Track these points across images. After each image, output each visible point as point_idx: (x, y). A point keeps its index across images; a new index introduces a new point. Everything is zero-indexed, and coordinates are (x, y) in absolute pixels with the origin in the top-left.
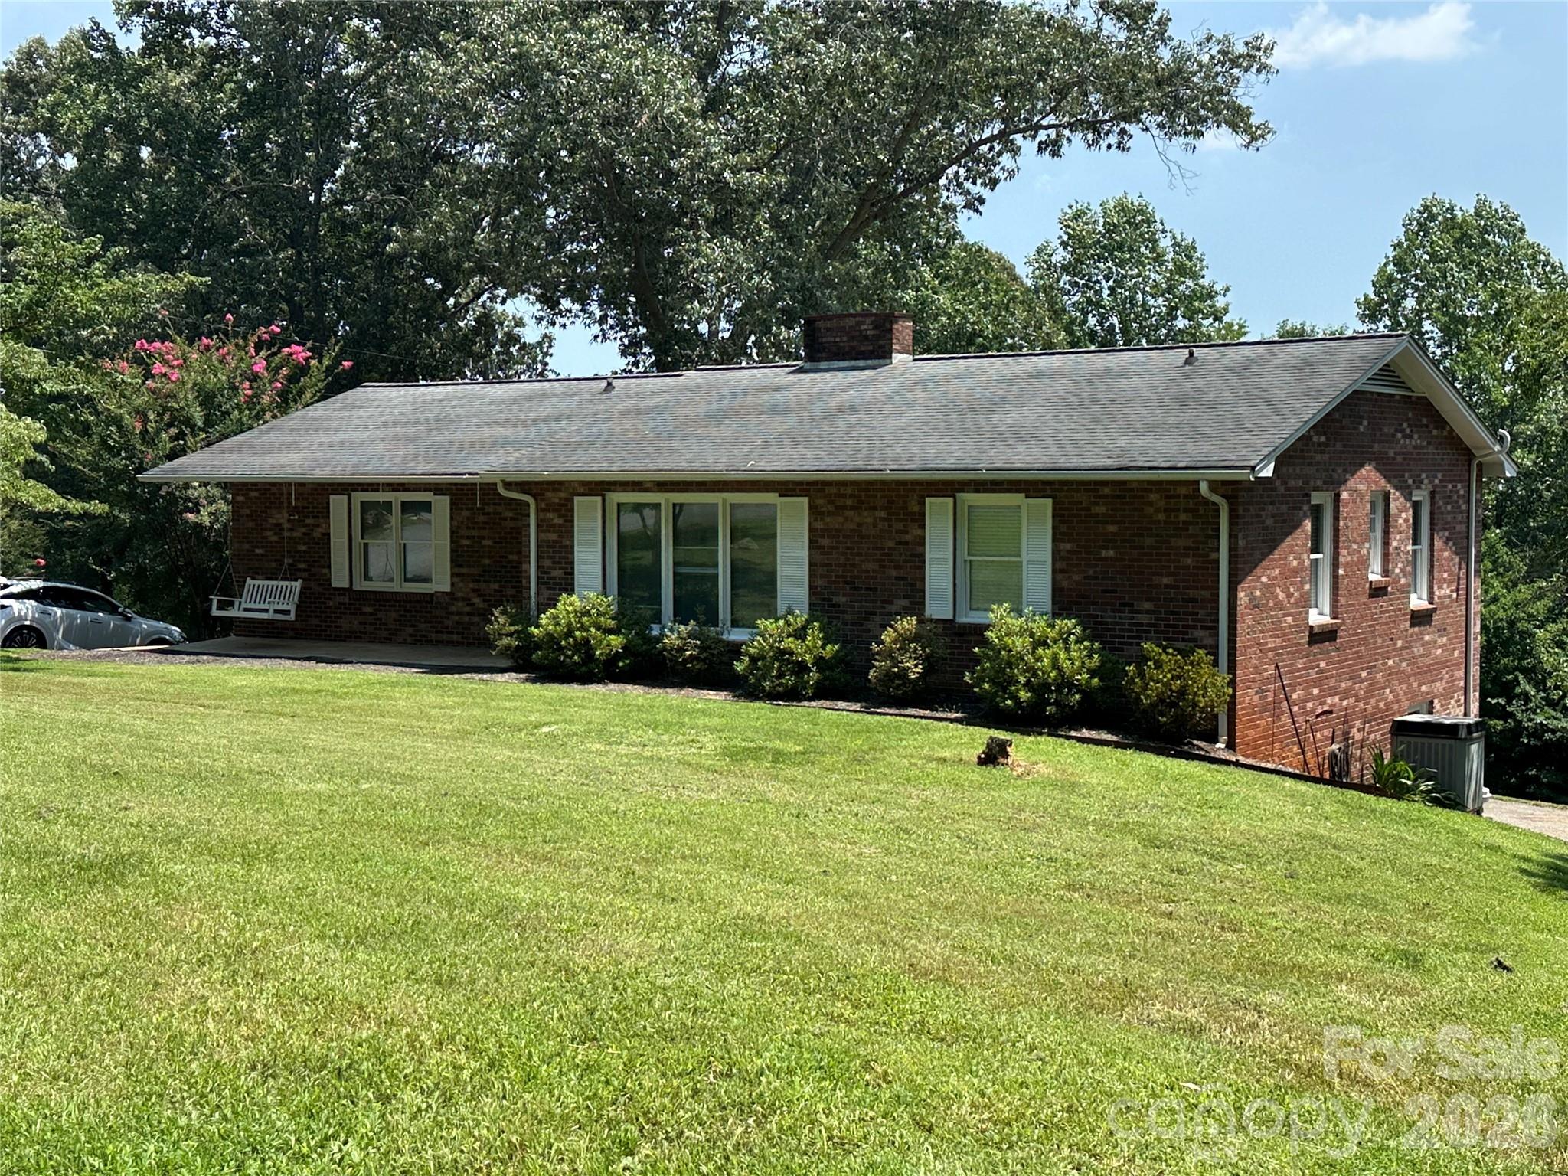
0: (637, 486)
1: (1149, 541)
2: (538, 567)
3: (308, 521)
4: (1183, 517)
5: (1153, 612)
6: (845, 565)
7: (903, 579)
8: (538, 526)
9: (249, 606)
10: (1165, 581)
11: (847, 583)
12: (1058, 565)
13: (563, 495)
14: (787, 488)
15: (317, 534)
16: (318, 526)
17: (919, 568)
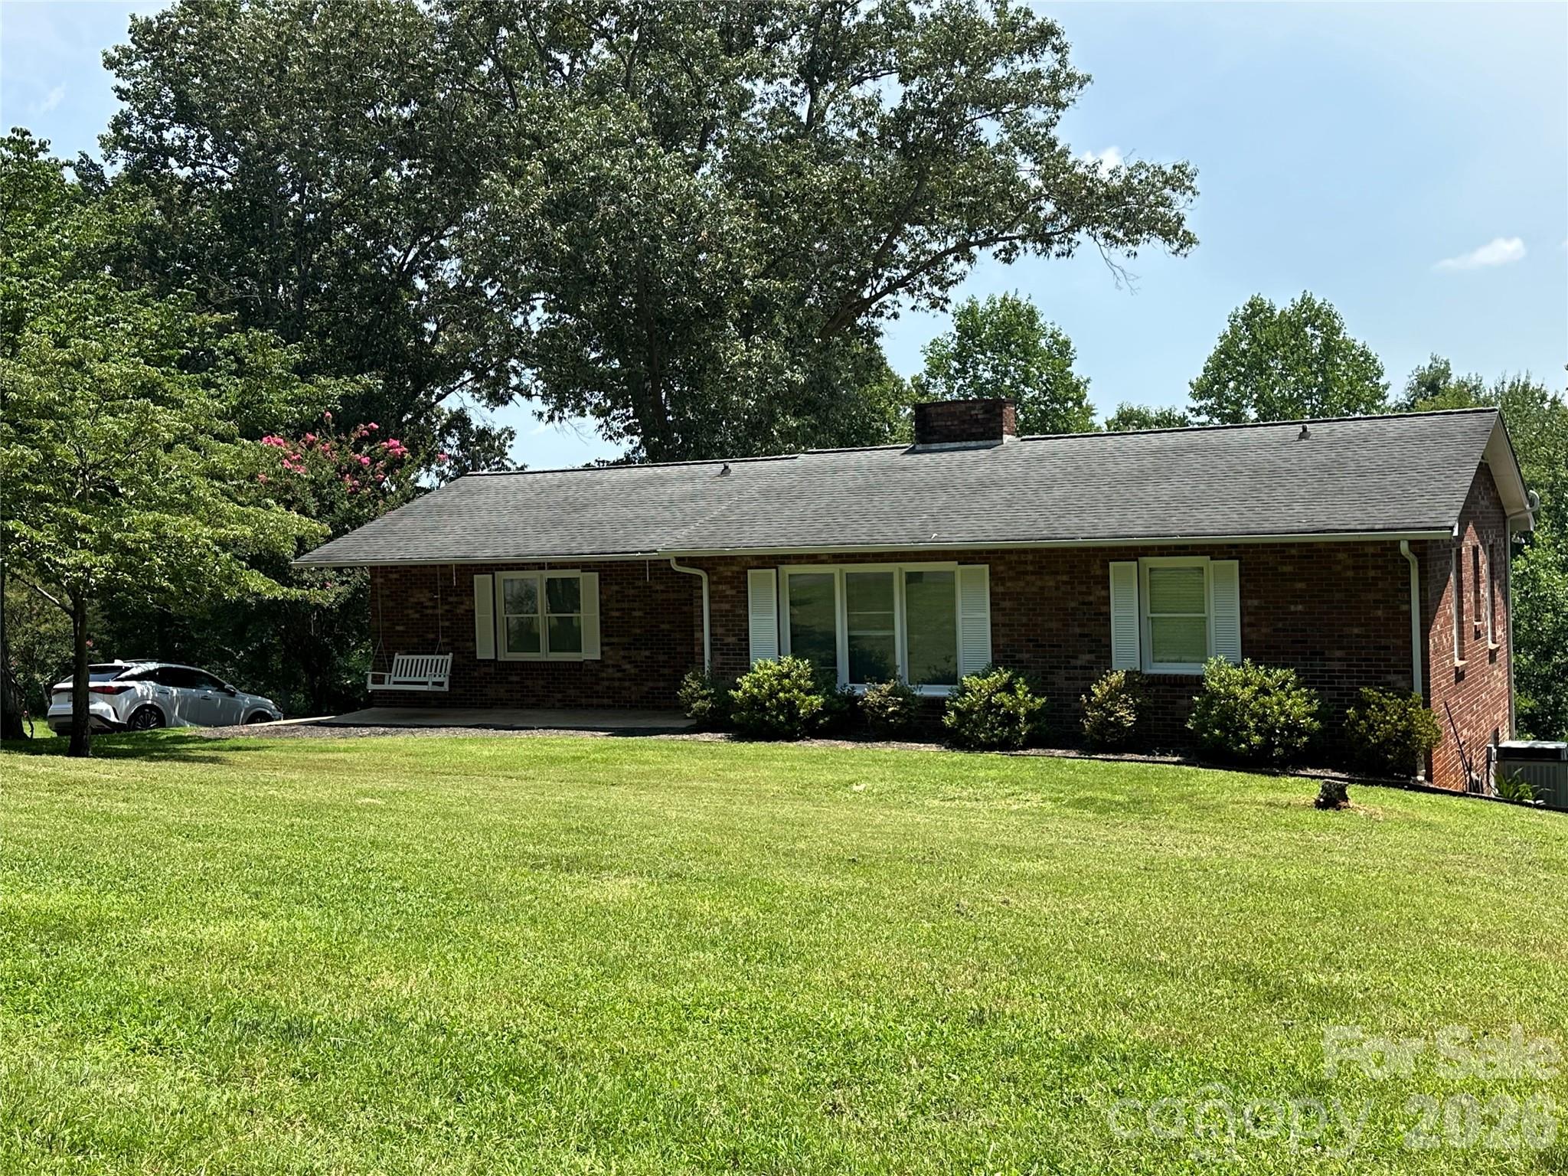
0: (813, 559)
1: (1338, 596)
2: (711, 635)
3: (451, 599)
4: (1372, 573)
5: (1344, 660)
6: (1028, 625)
7: (1086, 635)
8: (710, 597)
9: (398, 679)
10: (1356, 631)
11: (1029, 641)
12: (1246, 620)
13: (735, 568)
14: (967, 556)
15: (460, 610)
16: (462, 603)
17: (1104, 625)
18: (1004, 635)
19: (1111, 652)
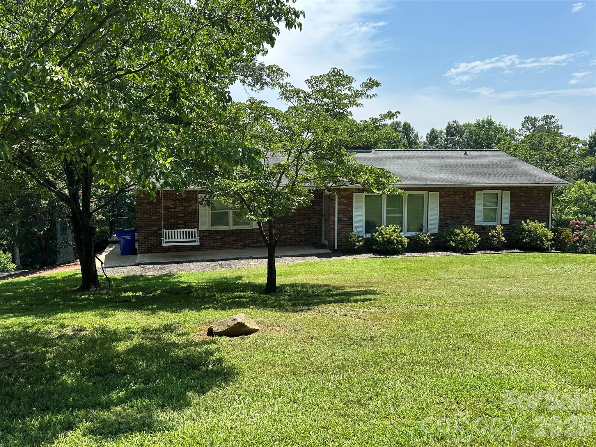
1: (533, 202)
2: (338, 217)
3: (184, 204)
4: (541, 195)
6: (450, 211)
7: (467, 214)
8: (338, 203)
10: (537, 211)
11: (450, 216)
12: (511, 208)
14: (431, 190)
15: (190, 209)
16: (191, 206)
17: (473, 211)
18: (442, 215)
19: (474, 219)
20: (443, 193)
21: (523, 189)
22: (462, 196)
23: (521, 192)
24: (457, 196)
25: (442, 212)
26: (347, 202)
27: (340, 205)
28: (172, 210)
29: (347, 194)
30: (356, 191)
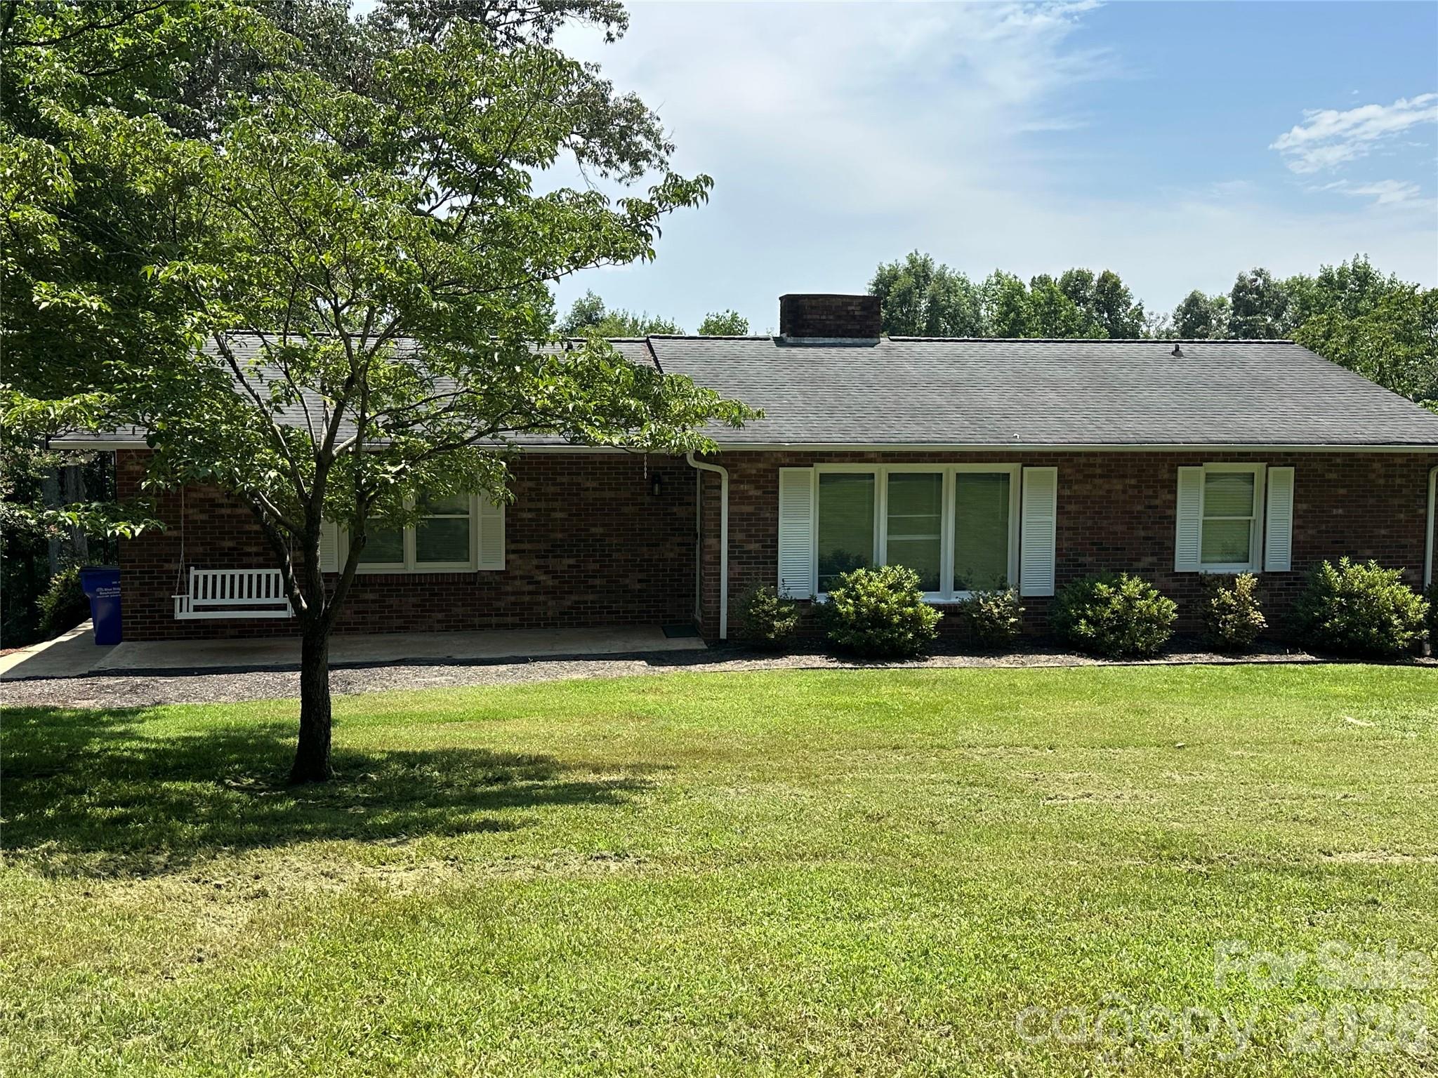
1: (1371, 501)
2: (729, 541)
4: (1398, 481)
6: (1092, 528)
7: (1150, 538)
8: (730, 498)
11: (1093, 544)
12: (1300, 522)
13: (761, 466)
14: (1032, 458)
17: (1169, 528)
18: (1067, 539)
19: (1174, 553)
20: (1068, 471)
21: (1339, 461)
22: (1133, 482)
23: (1330, 471)
24: (1115, 481)
25: (1068, 529)
26: (759, 493)
27: (736, 504)
28: (224, 511)
29: (758, 470)
30: (787, 460)
